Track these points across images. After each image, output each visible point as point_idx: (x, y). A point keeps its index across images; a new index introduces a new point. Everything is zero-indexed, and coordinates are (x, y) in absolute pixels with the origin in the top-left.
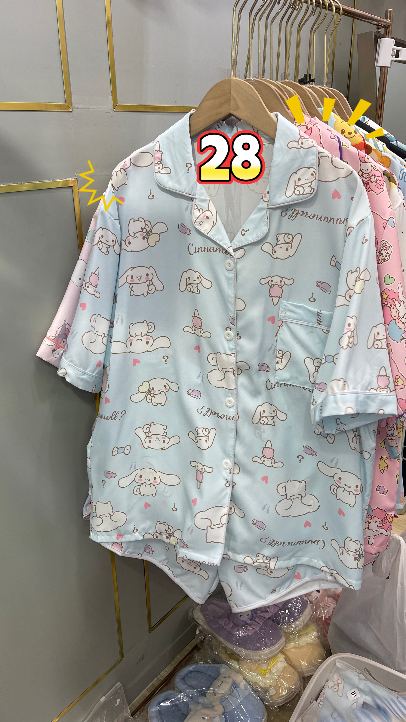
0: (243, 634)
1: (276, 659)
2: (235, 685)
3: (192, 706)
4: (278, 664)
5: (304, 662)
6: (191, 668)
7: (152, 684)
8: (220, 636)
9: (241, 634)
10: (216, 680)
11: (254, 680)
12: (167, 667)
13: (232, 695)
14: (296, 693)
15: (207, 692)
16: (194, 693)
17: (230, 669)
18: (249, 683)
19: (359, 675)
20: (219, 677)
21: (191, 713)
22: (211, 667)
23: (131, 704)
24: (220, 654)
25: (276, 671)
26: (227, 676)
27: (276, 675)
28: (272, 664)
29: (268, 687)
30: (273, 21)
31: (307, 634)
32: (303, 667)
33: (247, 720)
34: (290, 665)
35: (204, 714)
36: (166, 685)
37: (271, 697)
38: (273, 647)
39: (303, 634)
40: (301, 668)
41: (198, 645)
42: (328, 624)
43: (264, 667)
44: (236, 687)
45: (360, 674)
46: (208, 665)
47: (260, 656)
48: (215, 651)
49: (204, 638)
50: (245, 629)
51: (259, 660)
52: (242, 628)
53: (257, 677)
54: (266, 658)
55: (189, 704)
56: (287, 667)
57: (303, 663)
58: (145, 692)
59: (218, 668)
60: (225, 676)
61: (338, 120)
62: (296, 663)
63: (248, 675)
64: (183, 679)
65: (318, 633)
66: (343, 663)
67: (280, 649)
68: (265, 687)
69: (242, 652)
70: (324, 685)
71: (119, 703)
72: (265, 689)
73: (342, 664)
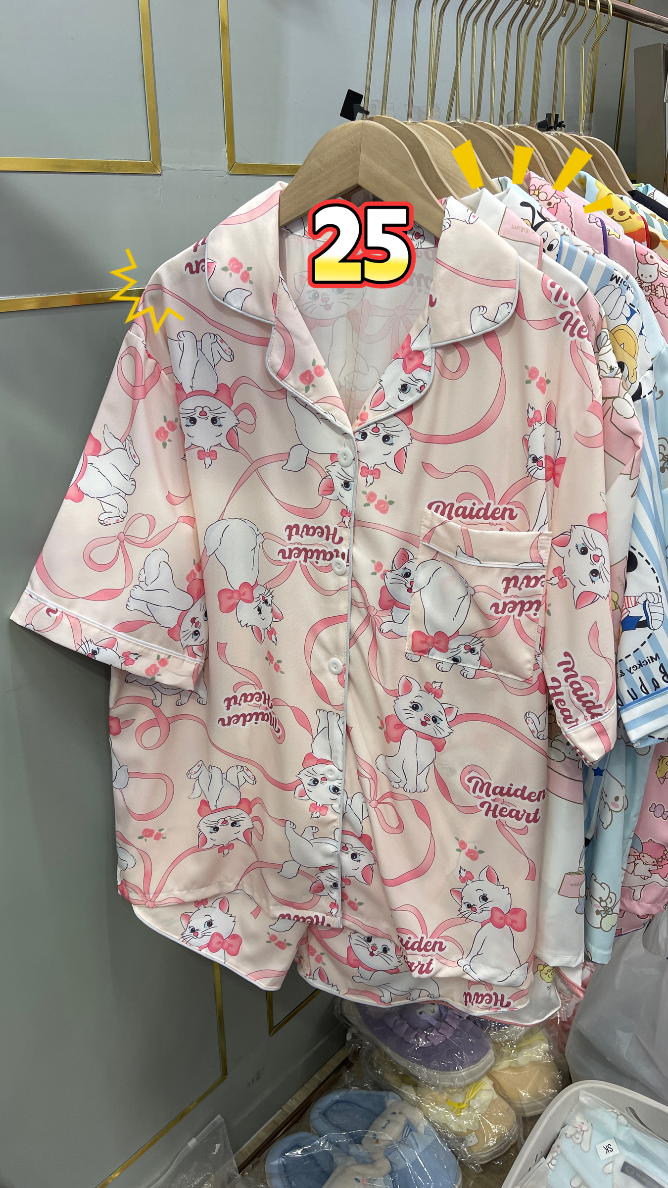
0: (424, 1043)
1: (479, 1087)
2: (410, 1127)
3: (338, 1160)
4: (482, 1094)
5: (526, 1093)
6: (336, 1096)
7: (274, 1121)
8: (386, 1044)
9: (423, 1043)
10: (379, 1118)
11: (442, 1119)
12: (298, 1093)
13: (404, 1143)
14: (512, 1143)
15: (364, 1137)
16: (342, 1138)
17: (402, 1099)
18: (432, 1124)
19: (617, 1118)
20: (383, 1113)
21: (338, 1170)
22: (370, 1095)
23: (238, 1152)
24: (386, 1074)
25: (479, 1106)
26: (397, 1112)
27: (479, 1113)
28: (471, 1095)
29: (465, 1131)
30: (496, 25)
31: (530, 1046)
32: (523, 1100)
33: (430, 1186)
34: (502, 1097)
35: (359, 1174)
36: (297, 1122)
37: (469, 1148)
38: (475, 1067)
39: (525, 1046)
40: (519, 1102)
41: (350, 1059)
42: (567, 1031)
43: (460, 1099)
44: (411, 1130)
45: (619, 1116)
46: (365, 1092)
47: (452, 1080)
48: (378, 1069)
49: (360, 1047)
50: (429, 1035)
51: (451, 1087)
52: (423, 1033)
53: (446, 1116)
54: (462, 1083)
55: (334, 1155)
56: (496, 1099)
57: (524, 1094)
58: (262, 1134)
59: (382, 1098)
60: (394, 1111)
61: (603, 191)
62: (510, 1094)
63: (431, 1110)
64: (324, 1114)
65: (549, 1045)
66: (591, 1097)
67: (486, 1069)
68: (460, 1132)
69: (423, 1072)
70: (558, 1132)
71: (219, 1150)
72: (459, 1136)
73: (589, 1098)
